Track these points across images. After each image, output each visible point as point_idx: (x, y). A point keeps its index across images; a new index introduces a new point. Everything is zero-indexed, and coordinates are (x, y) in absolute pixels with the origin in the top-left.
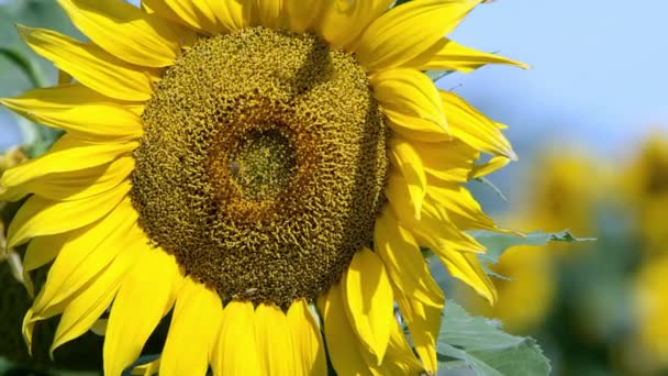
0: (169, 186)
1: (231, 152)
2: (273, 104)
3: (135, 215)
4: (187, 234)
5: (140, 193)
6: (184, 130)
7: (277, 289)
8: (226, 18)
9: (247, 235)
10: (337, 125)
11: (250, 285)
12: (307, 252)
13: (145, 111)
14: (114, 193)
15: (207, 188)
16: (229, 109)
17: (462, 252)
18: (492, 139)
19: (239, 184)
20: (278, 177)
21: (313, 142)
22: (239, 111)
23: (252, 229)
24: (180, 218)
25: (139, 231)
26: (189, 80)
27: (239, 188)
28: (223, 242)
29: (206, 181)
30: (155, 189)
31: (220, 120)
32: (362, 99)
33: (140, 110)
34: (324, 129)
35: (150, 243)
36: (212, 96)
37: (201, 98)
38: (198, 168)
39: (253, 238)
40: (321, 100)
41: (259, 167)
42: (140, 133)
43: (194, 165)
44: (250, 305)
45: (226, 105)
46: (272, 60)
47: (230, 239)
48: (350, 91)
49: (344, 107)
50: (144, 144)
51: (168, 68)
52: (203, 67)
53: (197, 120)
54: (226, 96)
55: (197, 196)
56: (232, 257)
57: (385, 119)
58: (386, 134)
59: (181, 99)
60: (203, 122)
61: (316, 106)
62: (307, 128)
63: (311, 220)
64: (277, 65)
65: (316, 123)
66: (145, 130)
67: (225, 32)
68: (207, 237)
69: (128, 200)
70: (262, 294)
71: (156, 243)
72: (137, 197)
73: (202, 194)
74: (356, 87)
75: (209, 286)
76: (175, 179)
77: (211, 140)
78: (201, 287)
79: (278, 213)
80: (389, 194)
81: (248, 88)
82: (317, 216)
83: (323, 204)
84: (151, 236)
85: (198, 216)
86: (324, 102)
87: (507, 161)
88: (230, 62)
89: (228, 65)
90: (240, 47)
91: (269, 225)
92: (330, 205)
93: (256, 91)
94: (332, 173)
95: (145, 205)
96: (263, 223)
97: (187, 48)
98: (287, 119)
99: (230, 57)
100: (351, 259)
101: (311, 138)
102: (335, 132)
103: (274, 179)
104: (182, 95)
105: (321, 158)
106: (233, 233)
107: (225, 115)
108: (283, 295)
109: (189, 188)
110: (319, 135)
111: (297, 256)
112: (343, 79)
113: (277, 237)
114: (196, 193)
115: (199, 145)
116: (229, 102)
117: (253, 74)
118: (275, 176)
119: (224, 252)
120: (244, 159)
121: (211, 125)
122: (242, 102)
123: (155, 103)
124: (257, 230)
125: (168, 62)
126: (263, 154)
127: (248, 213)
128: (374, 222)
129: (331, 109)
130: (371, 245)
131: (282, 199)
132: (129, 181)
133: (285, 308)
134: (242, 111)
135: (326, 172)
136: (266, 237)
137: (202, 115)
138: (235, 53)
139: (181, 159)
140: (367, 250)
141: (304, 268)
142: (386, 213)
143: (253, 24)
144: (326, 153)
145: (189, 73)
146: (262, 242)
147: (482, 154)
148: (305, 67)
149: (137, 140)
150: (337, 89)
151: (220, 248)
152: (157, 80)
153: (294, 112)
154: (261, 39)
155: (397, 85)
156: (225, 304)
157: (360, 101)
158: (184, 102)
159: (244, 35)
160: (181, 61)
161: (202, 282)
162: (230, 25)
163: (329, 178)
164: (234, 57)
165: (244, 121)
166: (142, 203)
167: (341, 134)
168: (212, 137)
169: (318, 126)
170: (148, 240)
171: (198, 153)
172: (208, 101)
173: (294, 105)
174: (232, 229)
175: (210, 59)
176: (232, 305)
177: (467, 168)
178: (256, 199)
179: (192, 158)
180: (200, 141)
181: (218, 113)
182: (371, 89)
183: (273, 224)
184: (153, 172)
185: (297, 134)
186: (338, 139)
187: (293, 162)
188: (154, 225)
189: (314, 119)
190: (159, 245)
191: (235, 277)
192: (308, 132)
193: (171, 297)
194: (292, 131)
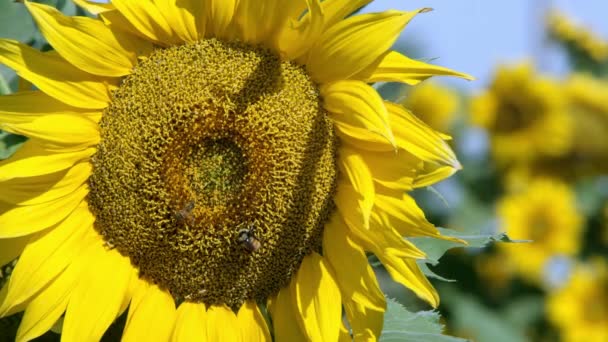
0: (125, 192)
1: (185, 159)
2: (227, 114)
3: (91, 219)
4: (141, 237)
5: (97, 199)
6: (140, 137)
7: (229, 291)
8: (182, 30)
9: (200, 239)
10: (288, 134)
11: (202, 287)
12: (258, 255)
13: (103, 119)
14: (73, 197)
15: (163, 193)
16: (184, 118)
17: (403, 258)
18: (436, 149)
19: (193, 189)
20: (230, 184)
21: (265, 150)
22: (193, 120)
23: (204, 233)
24: (135, 222)
25: (94, 234)
26: (145, 90)
27: (193, 194)
28: (177, 245)
29: (161, 187)
30: (112, 194)
31: (176, 128)
32: (313, 109)
33: (98, 117)
34: (276, 138)
35: (106, 245)
36: (168, 105)
37: (156, 107)
38: (154, 174)
39: (206, 242)
40: (273, 110)
41: (212, 173)
42: (98, 140)
43: (150, 172)
44: (202, 306)
45: (181, 114)
46: (226, 71)
47: (183, 243)
48: (301, 101)
49: (295, 117)
50: (101, 150)
51: (125, 77)
52: (159, 77)
53: (153, 128)
54: (181, 106)
55: (152, 202)
56: (186, 259)
57: (335, 129)
58: (334, 143)
59: (138, 108)
60: (158, 130)
61: (268, 116)
62: (259, 137)
63: (262, 226)
64: (230, 76)
65: (269, 132)
66: (102, 136)
67: (180, 43)
68: (161, 240)
69: (85, 204)
70: (214, 295)
71: (112, 246)
72: (95, 201)
73: (157, 199)
74: (308, 98)
75: (162, 288)
76: (131, 184)
77: (166, 148)
78: (155, 288)
79: (230, 218)
80: (337, 201)
81: (202, 98)
82: (268, 221)
83: (274, 210)
84: (106, 238)
85: (153, 220)
86: (276, 112)
87: (453, 171)
88: (185, 73)
89: (183, 75)
90: (195, 58)
91: (221, 229)
92: (281, 211)
93: (210, 101)
94: (283, 180)
95: (101, 209)
96: (216, 227)
97: (143, 58)
98: (241, 128)
99: (186, 68)
100: (300, 262)
101: (263, 147)
102: (286, 142)
103: (226, 185)
104: (139, 104)
105: (273, 166)
106: (186, 237)
107: (180, 124)
108: (234, 297)
109: (145, 194)
110: (270, 144)
111: (249, 259)
112: (295, 90)
113: (229, 241)
114: (151, 198)
115: (155, 153)
116: (184, 111)
117: (208, 84)
118: (228, 182)
119: (177, 255)
120: (198, 166)
121: (166, 133)
122: (196, 111)
123: (112, 111)
124: (210, 235)
125: (126, 72)
126: (217, 161)
127: (201, 218)
128: (323, 228)
129: (283, 119)
130: (320, 250)
131: (235, 205)
132: (86, 186)
133: (235, 309)
134: (197, 121)
135: (278, 180)
136: (218, 242)
137: (158, 123)
138: (190, 63)
139: (138, 166)
140: (316, 255)
141: (255, 271)
142: (335, 219)
143: (208, 37)
144: (277, 162)
145: (145, 83)
146: (215, 246)
147: (425, 163)
148: (258, 78)
149: (94, 146)
150: (289, 100)
151: (174, 252)
152: (115, 88)
153: (246, 121)
154: (216, 51)
155: (345, 97)
156: (178, 305)
157: (311, 111)
158: (140, 110)
159: (198, 47)
160: (138, 71)
161: (156, 283)
162: (185, 37)
163: (280, 186)
164: (189, 67)
165: (198, 129)
166: (98, 207)
167: (291, 143)
168: (168, 145)
169: (270, 135)
170: (104, 243)
171: (154, 160)
172: (163, 110)
173: (246, 115)
174: (186, 233)
175: (167, 69)
176: (185, 306)
177: (411, 176)
178: (209, 204)
179: (147, 164)
180: (156, 149)
181: (174, 121)
182: (321, 99)
183: (225, 229)
184: (110, 177)
185: (249, 143)
186: (289, 148)
187: (246, 169)
188: (109, 227)
189: (266, 129)
190: (115, 246)
191: (188, 279)
192: (259, 141)
193: (125, 298)
194: (245, 139)
